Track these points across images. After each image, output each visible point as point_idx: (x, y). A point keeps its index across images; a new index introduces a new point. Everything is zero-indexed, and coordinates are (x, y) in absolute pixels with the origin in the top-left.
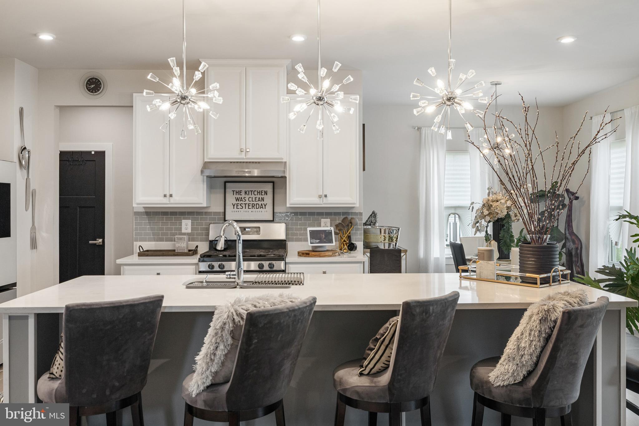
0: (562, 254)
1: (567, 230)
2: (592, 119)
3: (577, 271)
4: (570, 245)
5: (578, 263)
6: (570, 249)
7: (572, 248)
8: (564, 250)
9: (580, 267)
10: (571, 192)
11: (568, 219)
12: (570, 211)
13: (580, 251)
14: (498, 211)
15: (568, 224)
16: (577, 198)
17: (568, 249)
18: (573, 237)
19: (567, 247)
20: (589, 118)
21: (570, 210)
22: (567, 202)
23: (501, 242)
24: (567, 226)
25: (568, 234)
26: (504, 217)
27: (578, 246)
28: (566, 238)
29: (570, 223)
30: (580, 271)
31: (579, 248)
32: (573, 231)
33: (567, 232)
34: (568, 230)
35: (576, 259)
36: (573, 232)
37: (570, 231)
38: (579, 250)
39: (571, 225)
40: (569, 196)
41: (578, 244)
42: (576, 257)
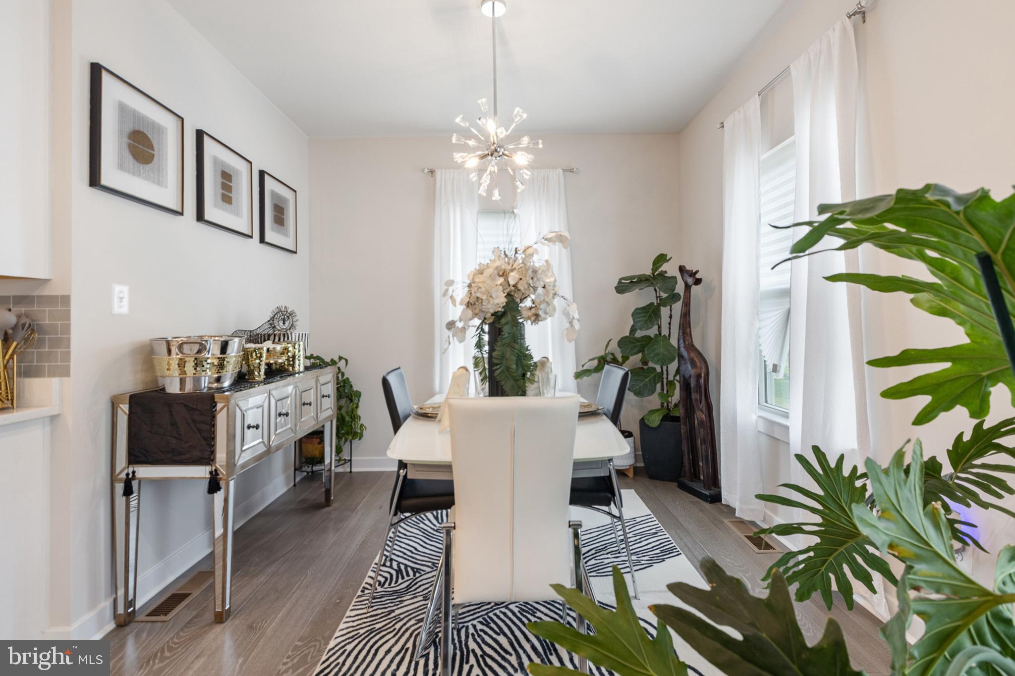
0: (675, 384)
1: (682, 341)
2: (723, 127)
3: (699, 419)
4: (689, 370)
5: (701, 402)
6: (687, 376)
7: (690, 376)
8: (678, 378)
9: (704, 411)
10: (687, 271)
11: (683, 321)
12: (686, 306)
13: (705, 381)
14: (483, 293)
15: (683, 330)
16: (698, 282)
17: (684, 376)
18: (692, 355)
19: (682, 372)
20: (719, 126)
21: (687, 304)
22: (680, 288)
23: (497, 369)
24: (681, 334)
25: (682, 349)
26: (500, 309)
27: (701, 372)
28: (681, 357)
29: (686, 328)
30: (705, 419)
31: (703, 375)
32: (692, 342)
33: (682, 345)
34: (684, 342)
35: (698, 397)
36: (693, 346)
37: (687, 343)
38: (703, 378)
39: (689, 333)
40: (685, 278)
41: (701, 368)
42: (697, 392)
